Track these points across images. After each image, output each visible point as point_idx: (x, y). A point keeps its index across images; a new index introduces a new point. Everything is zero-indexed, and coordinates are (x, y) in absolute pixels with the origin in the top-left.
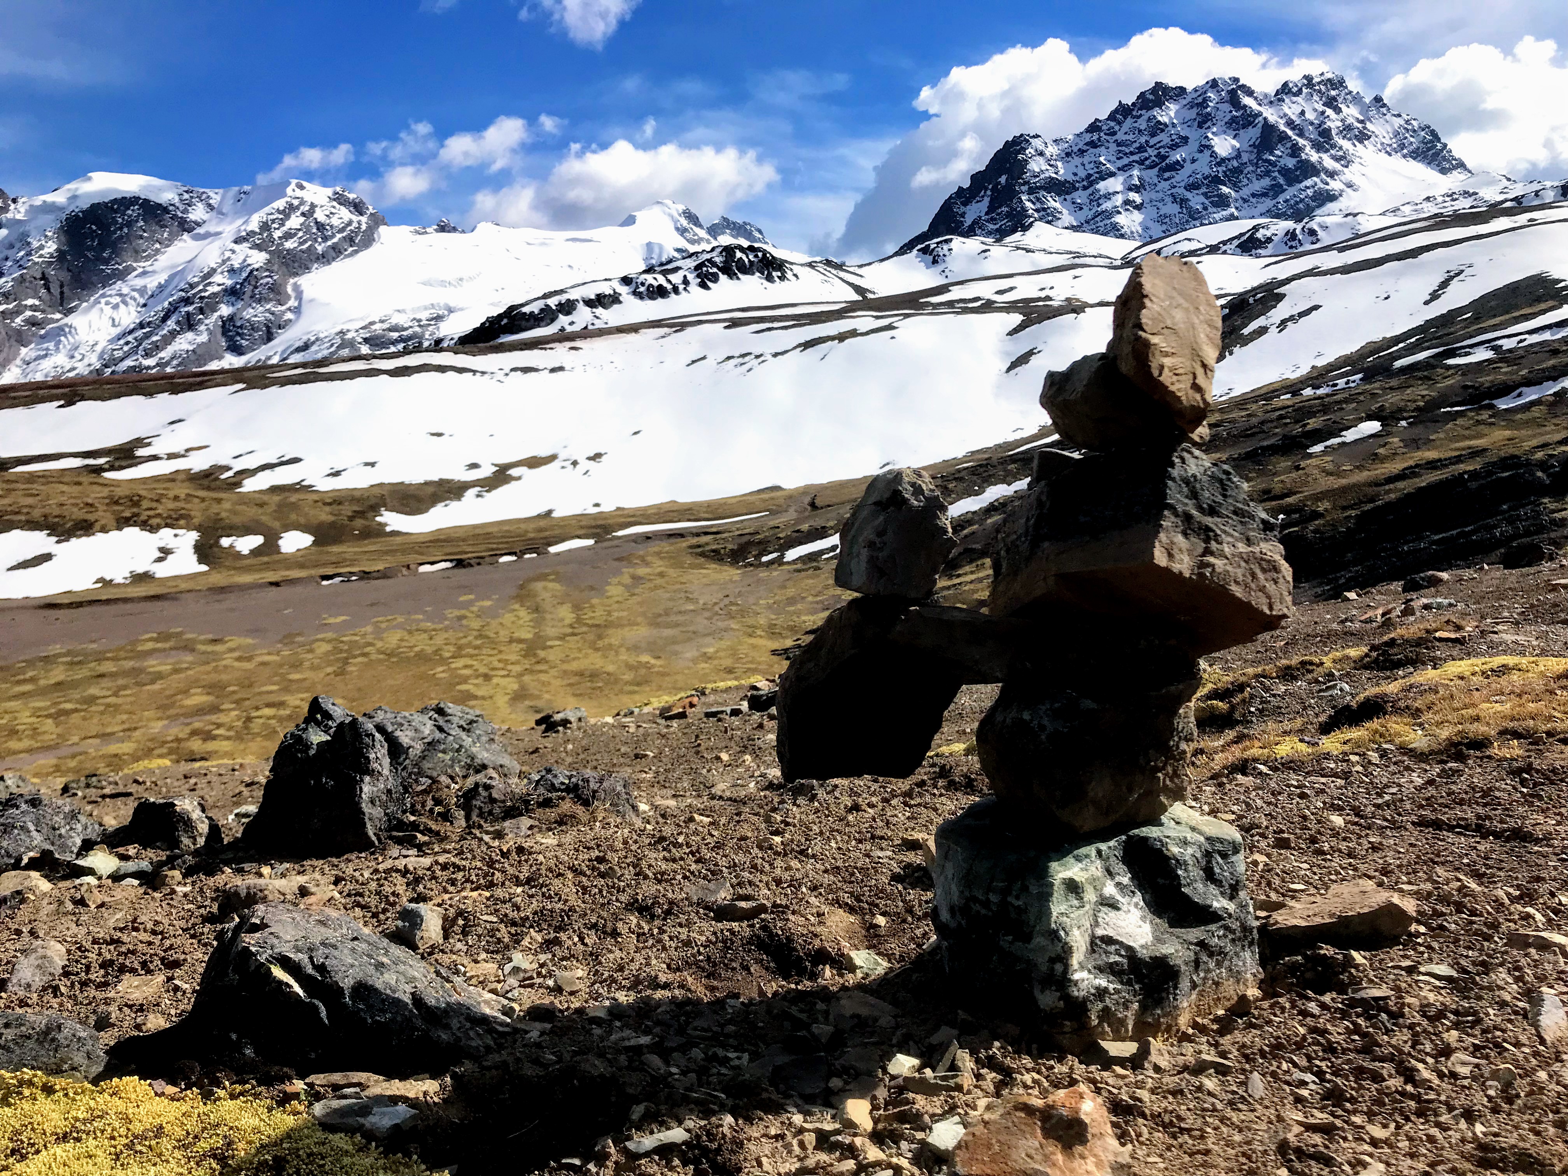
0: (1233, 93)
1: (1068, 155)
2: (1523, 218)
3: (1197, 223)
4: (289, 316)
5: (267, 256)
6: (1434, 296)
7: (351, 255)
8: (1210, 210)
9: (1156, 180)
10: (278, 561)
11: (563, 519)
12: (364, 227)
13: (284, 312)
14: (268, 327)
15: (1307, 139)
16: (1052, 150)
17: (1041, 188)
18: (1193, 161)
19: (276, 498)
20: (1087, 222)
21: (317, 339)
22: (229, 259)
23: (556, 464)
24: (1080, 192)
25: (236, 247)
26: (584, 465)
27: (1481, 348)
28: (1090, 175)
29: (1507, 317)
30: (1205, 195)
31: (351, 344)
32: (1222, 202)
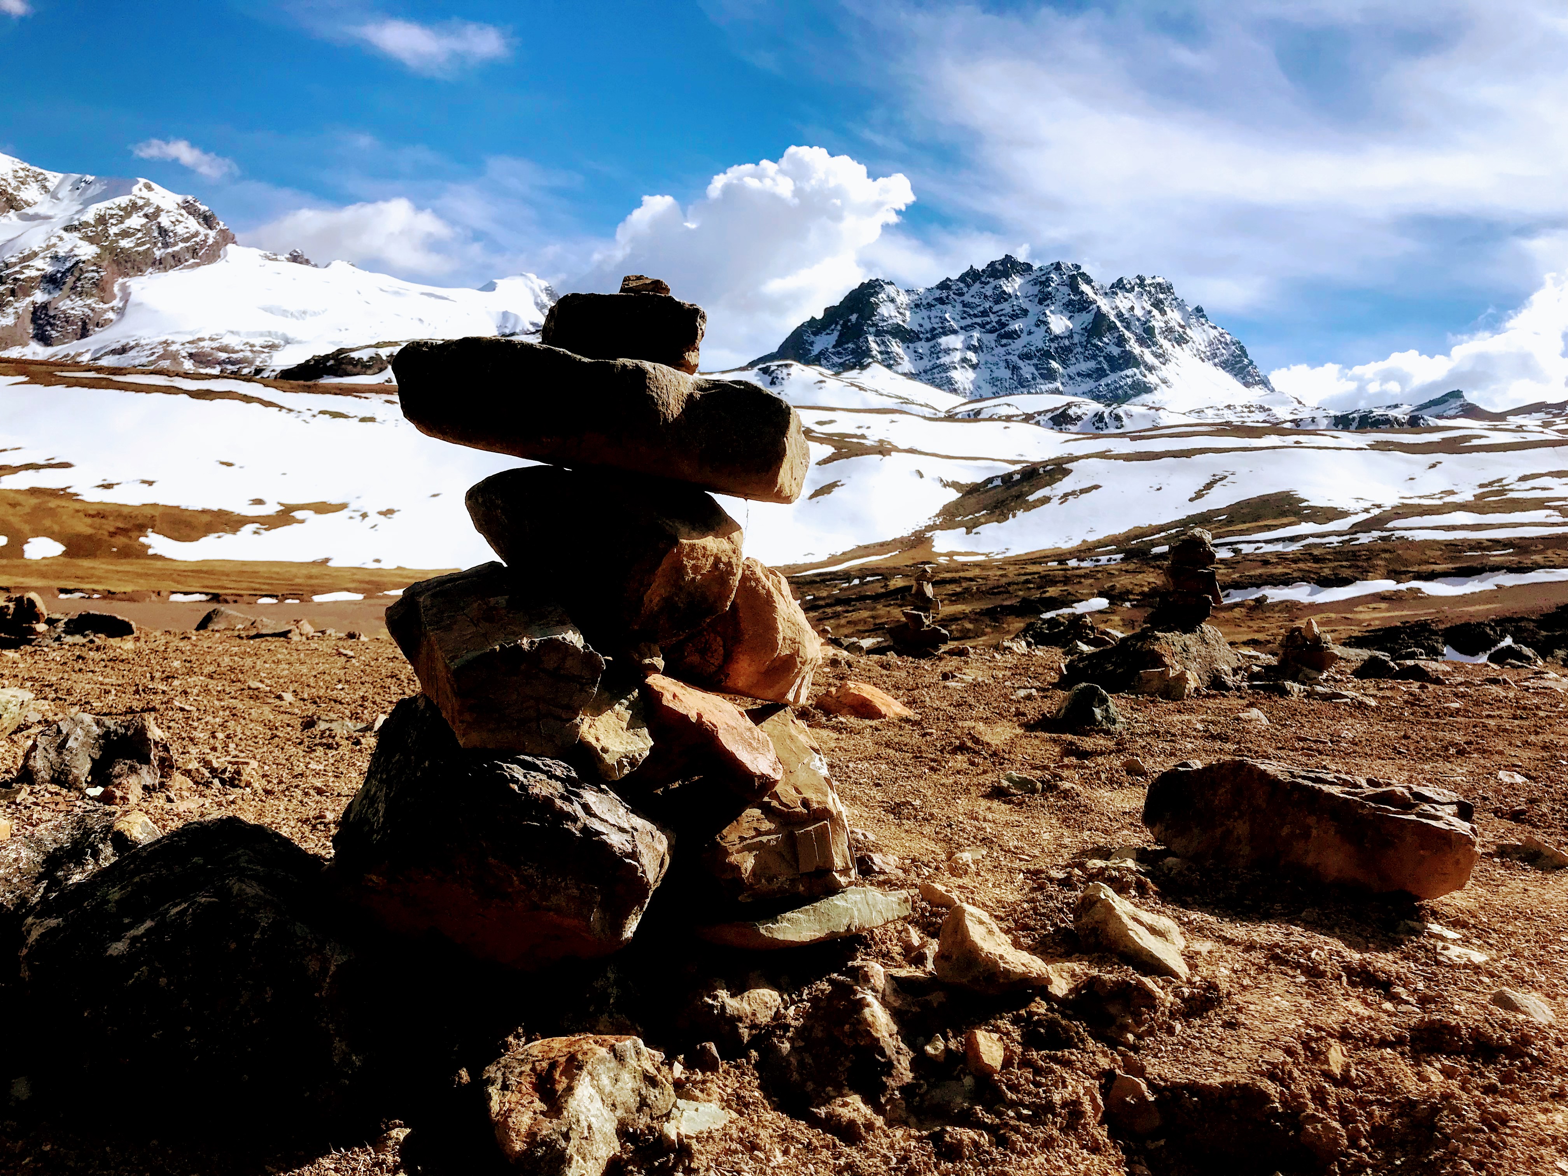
0: (1073, 278)
1: (917, 306)
2: (1291, 439)
3: (1025, 390)
4: (111, 315)
5: (98, 251)
6: (1199, 495)
7: (192, 267)
8: (1038, 380)
9: (993, 344)
10: (17, 566)
11: (338, 569)
12: (210, 241)
13: (106, 311)
14: (84, 324)
15: (1133, 332)
16: (903, 299)
17: (887, 332)
18: (1030, 333)
19: (33, 501)
20: (925, 372)
21: (137, 345)
22: (54, 245)
23: (345, 513)
24: (923, 343)
25: (65, 235)
26: (373, 518)
27: (1224, 549)
28: (934, 329)
29: (1254, 524)
30: (1035, 365)
31: (174, 357)
32: (1050, 376)
